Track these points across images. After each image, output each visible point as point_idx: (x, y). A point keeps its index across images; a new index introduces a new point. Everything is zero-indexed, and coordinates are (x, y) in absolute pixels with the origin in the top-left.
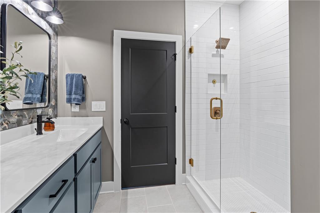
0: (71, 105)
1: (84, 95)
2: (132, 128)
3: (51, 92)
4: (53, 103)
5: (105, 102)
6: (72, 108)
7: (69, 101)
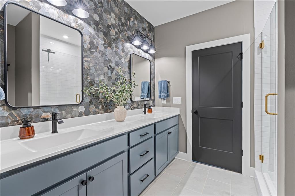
0: (162, 100)
1: (168, 93)
2: (200, 118)
3: (151, 92)
4: (152, 98)
5: (181, 98)
6: (162, 102)
7: (160, 97)
